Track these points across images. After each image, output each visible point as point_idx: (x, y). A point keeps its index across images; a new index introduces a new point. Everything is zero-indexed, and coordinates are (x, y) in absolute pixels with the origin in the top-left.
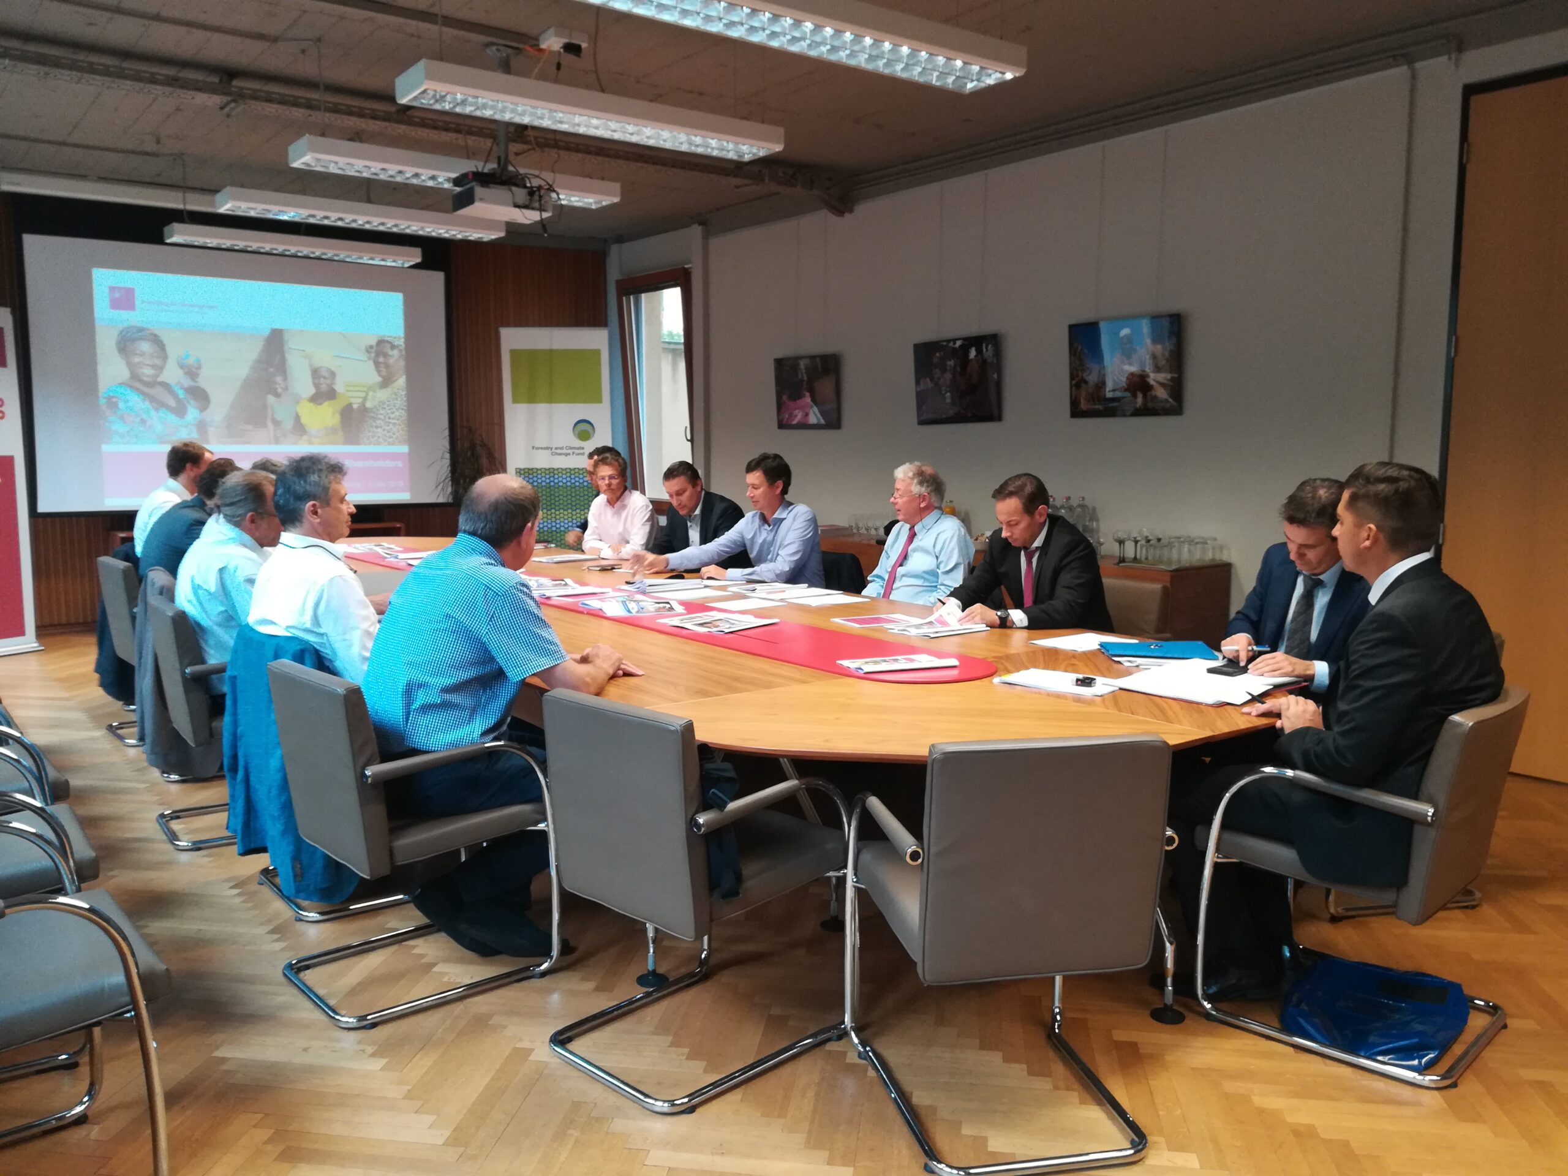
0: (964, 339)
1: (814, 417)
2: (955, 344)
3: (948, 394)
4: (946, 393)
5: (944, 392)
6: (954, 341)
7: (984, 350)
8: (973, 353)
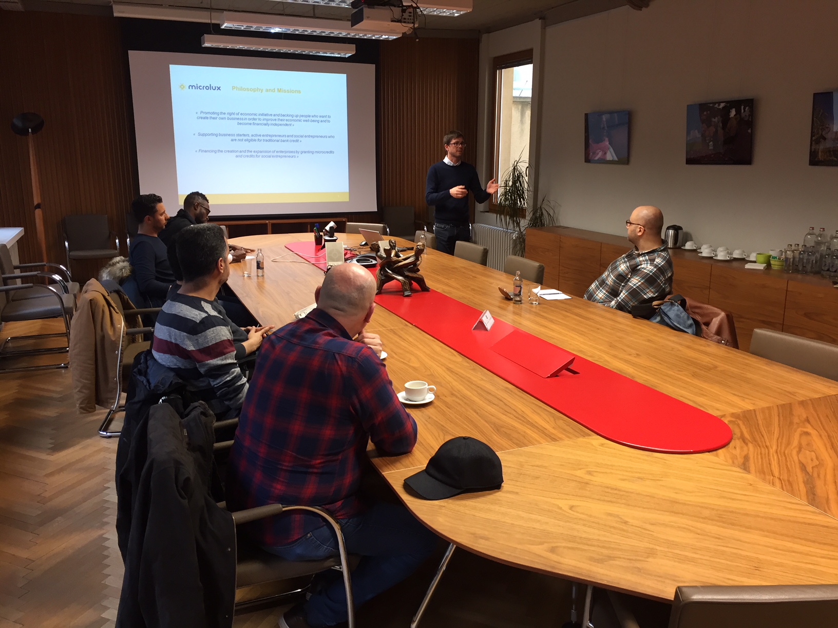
0: (727, 102)
1: (610, 156)
2: (719, 105)
3: (711, 143)
4: (710, 142)
5: (707, 141)
6: (719, 103)
7: (742, 111)
8: (733, 113)
